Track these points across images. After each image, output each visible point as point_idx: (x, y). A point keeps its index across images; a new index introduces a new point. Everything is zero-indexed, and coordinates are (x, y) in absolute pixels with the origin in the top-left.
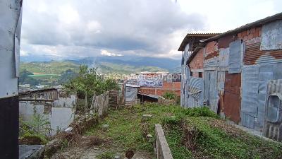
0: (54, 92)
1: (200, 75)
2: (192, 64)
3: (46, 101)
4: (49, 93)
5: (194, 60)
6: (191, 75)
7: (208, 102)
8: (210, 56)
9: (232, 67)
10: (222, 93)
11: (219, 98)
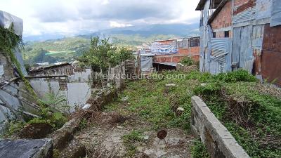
0: (69, 67)
1: (227, 34)
2: (215, 23)
3: (60, 77)
4: (63, 69)
5: (218, 17)
6: (214, 36)
7: (238, 64)
8: (241, 9)
9: (276, 16)
10: (259, 52)
11: (253, 58)
